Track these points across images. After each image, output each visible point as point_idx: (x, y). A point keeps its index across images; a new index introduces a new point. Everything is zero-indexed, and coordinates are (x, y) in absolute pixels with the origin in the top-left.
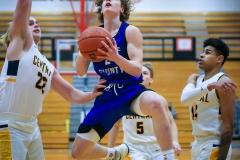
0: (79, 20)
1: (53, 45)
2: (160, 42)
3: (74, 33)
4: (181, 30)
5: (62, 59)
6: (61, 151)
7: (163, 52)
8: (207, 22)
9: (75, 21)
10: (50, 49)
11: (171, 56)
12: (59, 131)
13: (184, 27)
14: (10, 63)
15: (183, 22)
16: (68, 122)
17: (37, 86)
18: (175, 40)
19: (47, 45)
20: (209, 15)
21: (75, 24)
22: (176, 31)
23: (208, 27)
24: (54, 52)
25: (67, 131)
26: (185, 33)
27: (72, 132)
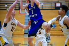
2: (51, 4)
3: (25, 1)
6: (22, 37)
7: (52, 7)
12: (21, 31)
14: (5, 24)
18: (55, 3)
22: (56, 1)
25: (24, 31)
26: (58, 1)
27: (25, 31)
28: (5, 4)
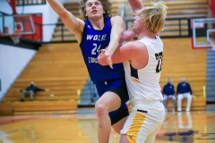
1: (189, 24)
3: (206, 13)
5: (197, 36)
6: (200, 112)
9: (207, 3)
10: (186, 27)
12: (199, 96)
16: (204, 88)
19: (184, 25)
21: (206, 6)
24: (190, 30)
25: (205, 96)
27: (207, 96)
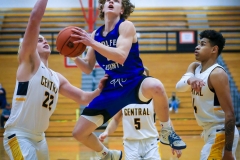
0: (87, 15)
2: (164, 35)
4: (184, 24)
7: (167, 44)
8: (208, 16)
9: (84, 16)
11: (174, 48)
12: (70, 120)
13: (186, 21)
14: (20, 84)
15: (185, 16)
16: (78, 112)
17: (45, 105)
18: (178, 33)
20: (209, 10)
22: (179, 25)
23: (209, 21)
26: (187, 27)
28: (20, 35)
